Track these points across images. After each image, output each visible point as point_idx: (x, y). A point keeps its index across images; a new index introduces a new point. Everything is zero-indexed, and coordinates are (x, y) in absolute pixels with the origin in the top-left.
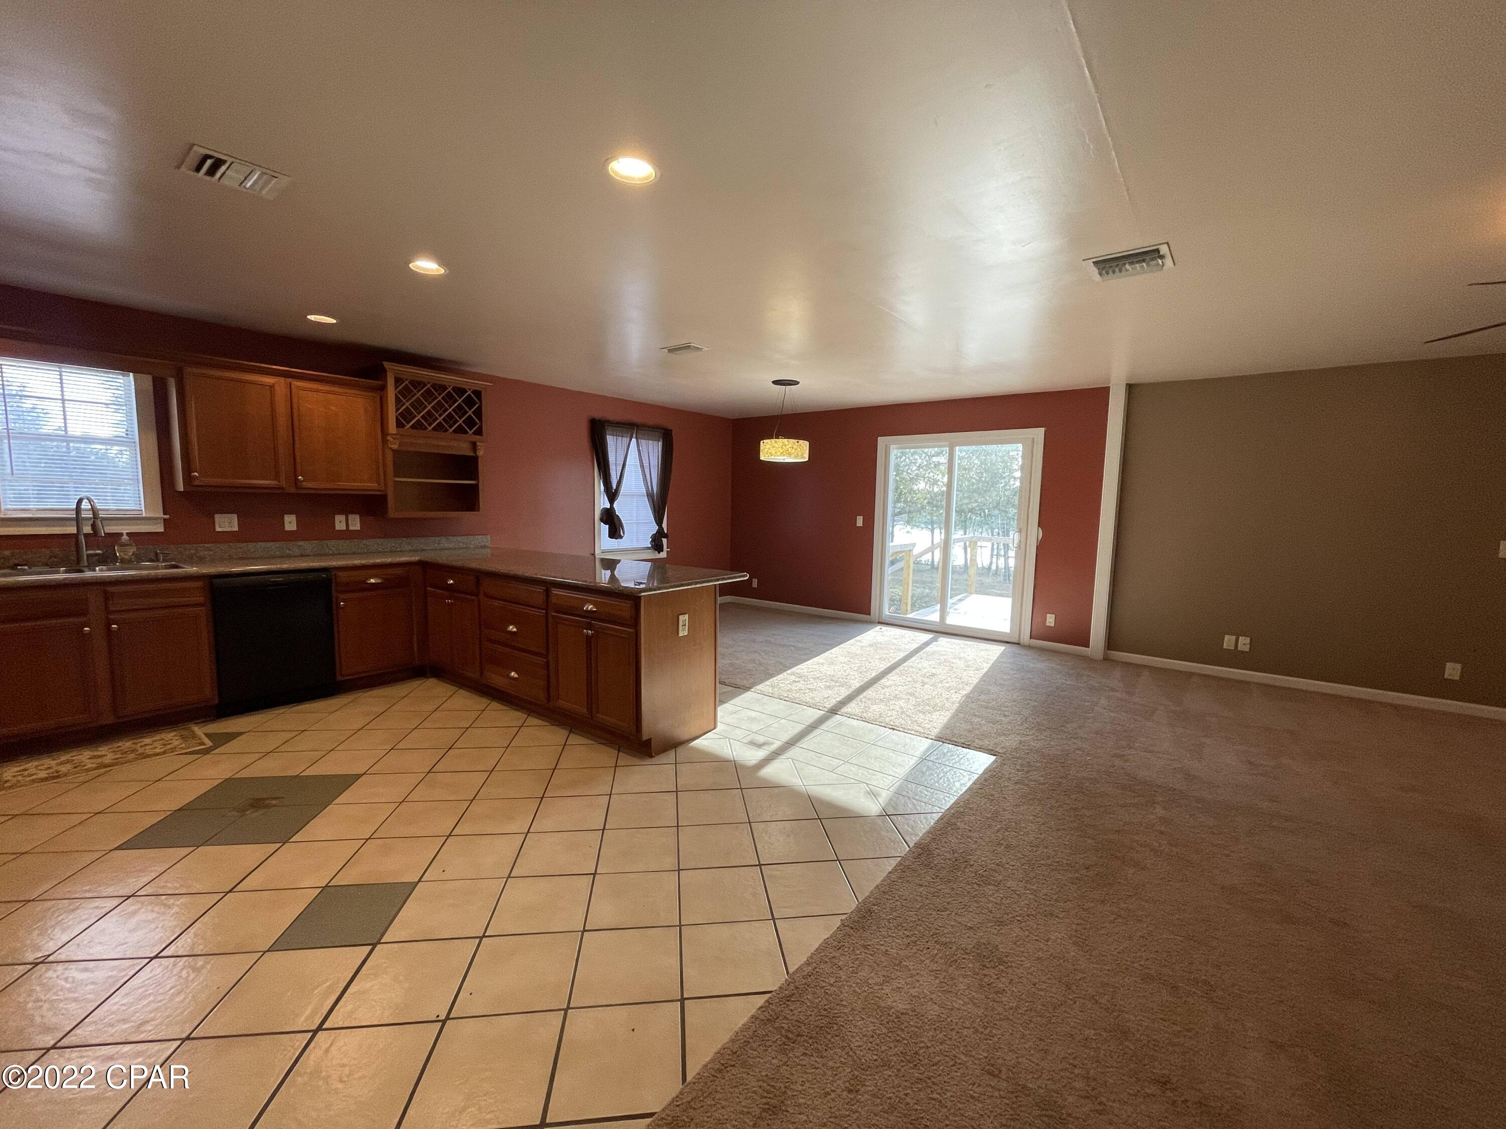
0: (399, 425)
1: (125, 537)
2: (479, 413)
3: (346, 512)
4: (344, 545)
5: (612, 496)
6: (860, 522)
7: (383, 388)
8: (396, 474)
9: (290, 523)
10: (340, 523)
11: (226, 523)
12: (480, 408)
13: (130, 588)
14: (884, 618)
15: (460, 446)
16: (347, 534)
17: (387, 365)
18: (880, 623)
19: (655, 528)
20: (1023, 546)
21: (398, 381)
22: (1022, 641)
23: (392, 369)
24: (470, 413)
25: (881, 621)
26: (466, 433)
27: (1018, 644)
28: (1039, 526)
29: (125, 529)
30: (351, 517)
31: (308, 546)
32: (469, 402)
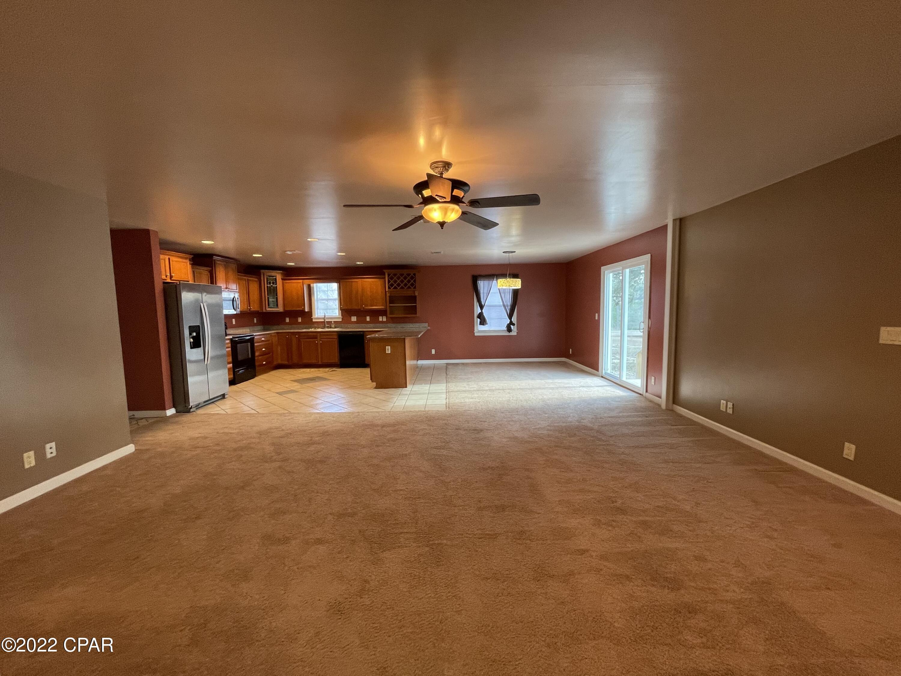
0: (389, 288)
1: (333, 322)
2: (415, 281)
3: (382, 316)
4: (381, 325)
5: (482, 307)
7: (385, 278)
8: (390, 303)
9: (368, 319)
10: (380, 319)
11: (354, 319)
12: (415, 280)
13: (328, 333)
15: (409, 293)
16: (382, 322)
17: (385, 271)
19: (508, 321)
21: (389, 275)
23: (386, 272)
24: (412, 281)
26: (411, 288)
29: (333, 320)
30: (383, 317)
31: (372, 325)
32: (412, 278)
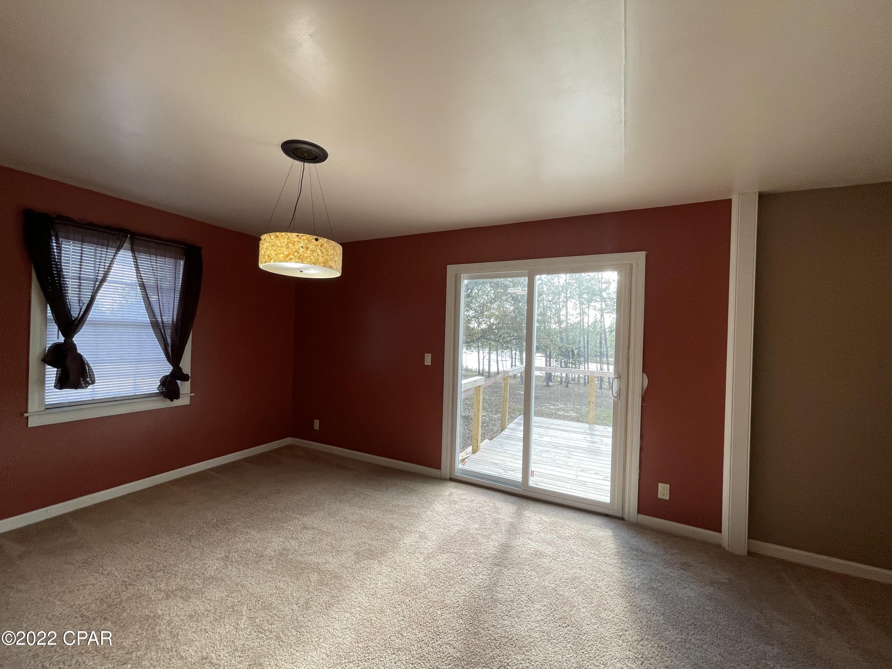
5: (70, 326)
6: (428, 360)
14: (457, 474)
18: (452, 480)
19: (167, 369)
20: (623, 396)
22: (626, 517)
25: (453, 477)
27: (622, 519)
28: (644, 371)
